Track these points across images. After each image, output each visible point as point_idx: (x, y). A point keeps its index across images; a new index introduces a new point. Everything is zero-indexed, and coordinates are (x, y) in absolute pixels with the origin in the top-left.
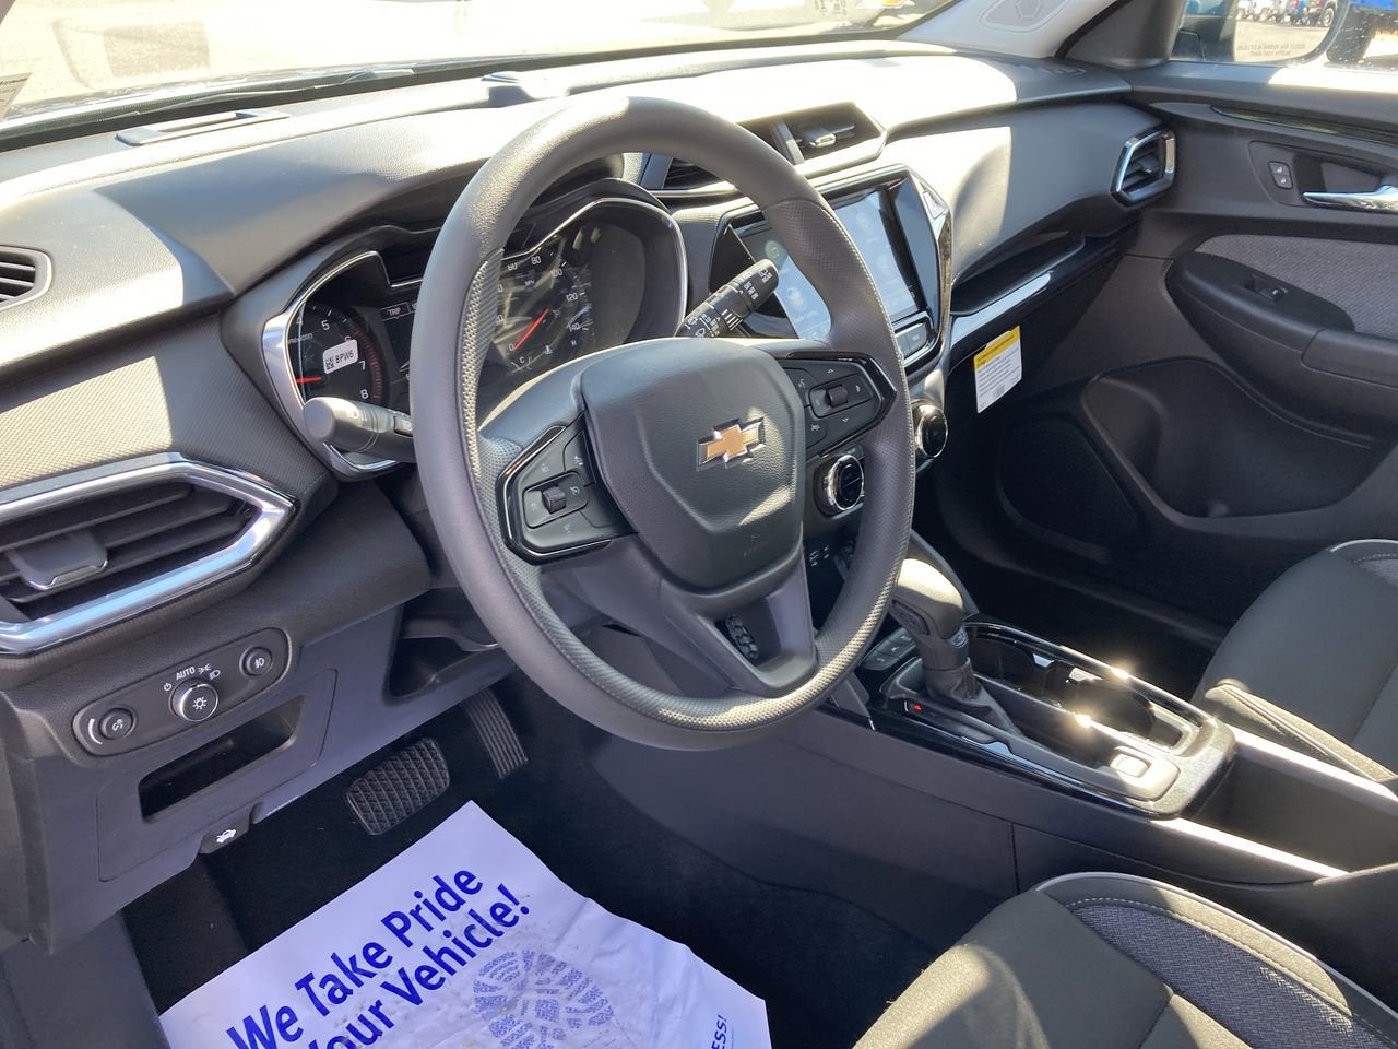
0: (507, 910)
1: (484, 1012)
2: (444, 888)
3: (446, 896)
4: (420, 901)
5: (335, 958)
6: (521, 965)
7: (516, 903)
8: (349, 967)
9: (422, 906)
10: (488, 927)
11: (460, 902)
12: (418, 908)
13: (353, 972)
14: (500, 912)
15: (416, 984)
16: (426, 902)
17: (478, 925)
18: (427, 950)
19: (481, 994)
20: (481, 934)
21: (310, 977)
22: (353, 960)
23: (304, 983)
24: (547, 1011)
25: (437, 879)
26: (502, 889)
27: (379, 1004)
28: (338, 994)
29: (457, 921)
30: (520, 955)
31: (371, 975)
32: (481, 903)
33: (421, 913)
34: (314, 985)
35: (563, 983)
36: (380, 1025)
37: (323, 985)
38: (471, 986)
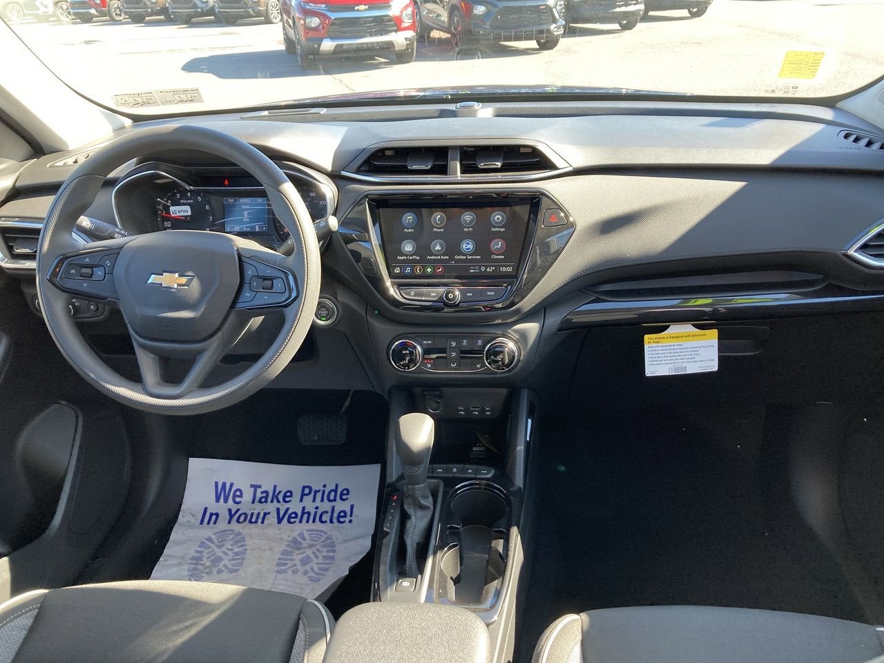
0: (345, 516)
1: (290, 544)
2: (335, 491)
3: (333, 494)
4: (323, 489)
5: (275, 487)
6: (323, 538)
7: (351, 516)
8: (276, 493)
9: (321, 492)
10: (332, 516)
11: (335, 500)
12: (319, 491)
13: (275, 497)
14: (342, 514)
15: (287, 516)
16: (324, 491)
17: (329, 514)
18: (304, 508)
19: (298, 538)
20: (326, 518)
21: (260, 487)
22: (280, 492)
23: (255, 487)
24: (305, 561)
25: (337, 486)
26: (352, 507)
27: (269, 513)
28: (263, 500)
29: (326, 506)
30: (327, 535)
31: (278, 502)
32: (340, 506)
33: (318, 494)
34: (259, 490)
35: (324, 557)
36: (260, 520)
37: (262, 493)
38: (298, 532)
